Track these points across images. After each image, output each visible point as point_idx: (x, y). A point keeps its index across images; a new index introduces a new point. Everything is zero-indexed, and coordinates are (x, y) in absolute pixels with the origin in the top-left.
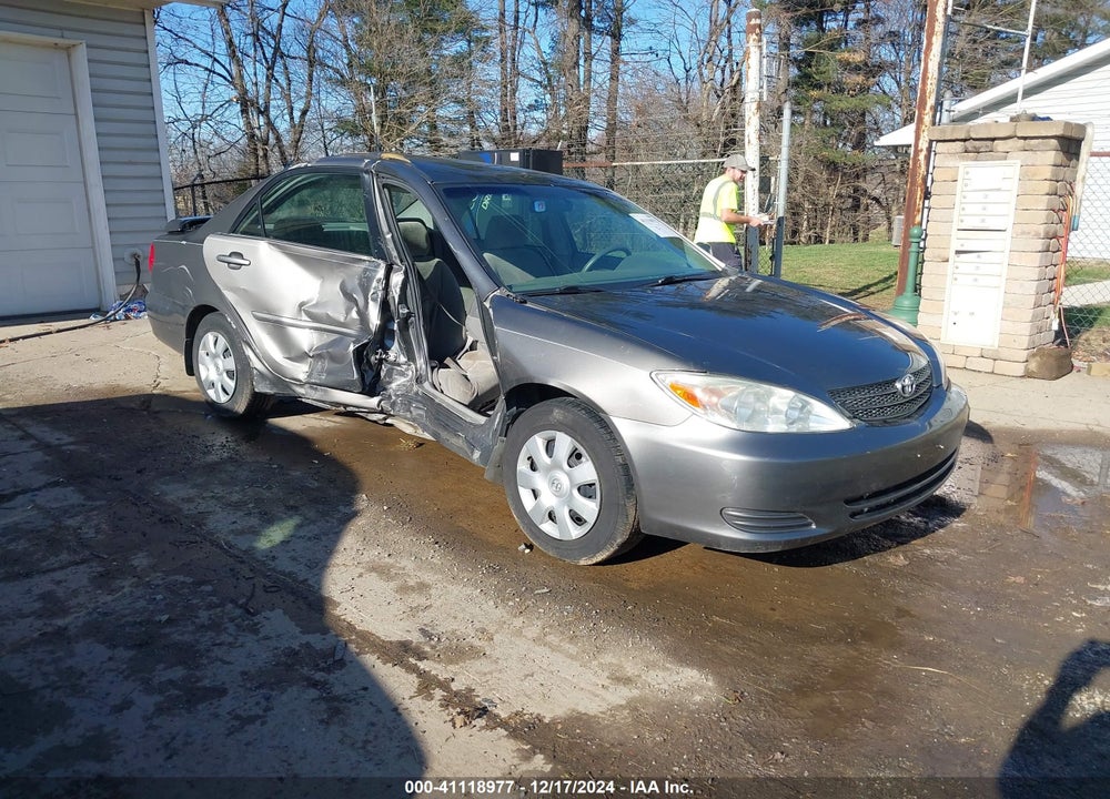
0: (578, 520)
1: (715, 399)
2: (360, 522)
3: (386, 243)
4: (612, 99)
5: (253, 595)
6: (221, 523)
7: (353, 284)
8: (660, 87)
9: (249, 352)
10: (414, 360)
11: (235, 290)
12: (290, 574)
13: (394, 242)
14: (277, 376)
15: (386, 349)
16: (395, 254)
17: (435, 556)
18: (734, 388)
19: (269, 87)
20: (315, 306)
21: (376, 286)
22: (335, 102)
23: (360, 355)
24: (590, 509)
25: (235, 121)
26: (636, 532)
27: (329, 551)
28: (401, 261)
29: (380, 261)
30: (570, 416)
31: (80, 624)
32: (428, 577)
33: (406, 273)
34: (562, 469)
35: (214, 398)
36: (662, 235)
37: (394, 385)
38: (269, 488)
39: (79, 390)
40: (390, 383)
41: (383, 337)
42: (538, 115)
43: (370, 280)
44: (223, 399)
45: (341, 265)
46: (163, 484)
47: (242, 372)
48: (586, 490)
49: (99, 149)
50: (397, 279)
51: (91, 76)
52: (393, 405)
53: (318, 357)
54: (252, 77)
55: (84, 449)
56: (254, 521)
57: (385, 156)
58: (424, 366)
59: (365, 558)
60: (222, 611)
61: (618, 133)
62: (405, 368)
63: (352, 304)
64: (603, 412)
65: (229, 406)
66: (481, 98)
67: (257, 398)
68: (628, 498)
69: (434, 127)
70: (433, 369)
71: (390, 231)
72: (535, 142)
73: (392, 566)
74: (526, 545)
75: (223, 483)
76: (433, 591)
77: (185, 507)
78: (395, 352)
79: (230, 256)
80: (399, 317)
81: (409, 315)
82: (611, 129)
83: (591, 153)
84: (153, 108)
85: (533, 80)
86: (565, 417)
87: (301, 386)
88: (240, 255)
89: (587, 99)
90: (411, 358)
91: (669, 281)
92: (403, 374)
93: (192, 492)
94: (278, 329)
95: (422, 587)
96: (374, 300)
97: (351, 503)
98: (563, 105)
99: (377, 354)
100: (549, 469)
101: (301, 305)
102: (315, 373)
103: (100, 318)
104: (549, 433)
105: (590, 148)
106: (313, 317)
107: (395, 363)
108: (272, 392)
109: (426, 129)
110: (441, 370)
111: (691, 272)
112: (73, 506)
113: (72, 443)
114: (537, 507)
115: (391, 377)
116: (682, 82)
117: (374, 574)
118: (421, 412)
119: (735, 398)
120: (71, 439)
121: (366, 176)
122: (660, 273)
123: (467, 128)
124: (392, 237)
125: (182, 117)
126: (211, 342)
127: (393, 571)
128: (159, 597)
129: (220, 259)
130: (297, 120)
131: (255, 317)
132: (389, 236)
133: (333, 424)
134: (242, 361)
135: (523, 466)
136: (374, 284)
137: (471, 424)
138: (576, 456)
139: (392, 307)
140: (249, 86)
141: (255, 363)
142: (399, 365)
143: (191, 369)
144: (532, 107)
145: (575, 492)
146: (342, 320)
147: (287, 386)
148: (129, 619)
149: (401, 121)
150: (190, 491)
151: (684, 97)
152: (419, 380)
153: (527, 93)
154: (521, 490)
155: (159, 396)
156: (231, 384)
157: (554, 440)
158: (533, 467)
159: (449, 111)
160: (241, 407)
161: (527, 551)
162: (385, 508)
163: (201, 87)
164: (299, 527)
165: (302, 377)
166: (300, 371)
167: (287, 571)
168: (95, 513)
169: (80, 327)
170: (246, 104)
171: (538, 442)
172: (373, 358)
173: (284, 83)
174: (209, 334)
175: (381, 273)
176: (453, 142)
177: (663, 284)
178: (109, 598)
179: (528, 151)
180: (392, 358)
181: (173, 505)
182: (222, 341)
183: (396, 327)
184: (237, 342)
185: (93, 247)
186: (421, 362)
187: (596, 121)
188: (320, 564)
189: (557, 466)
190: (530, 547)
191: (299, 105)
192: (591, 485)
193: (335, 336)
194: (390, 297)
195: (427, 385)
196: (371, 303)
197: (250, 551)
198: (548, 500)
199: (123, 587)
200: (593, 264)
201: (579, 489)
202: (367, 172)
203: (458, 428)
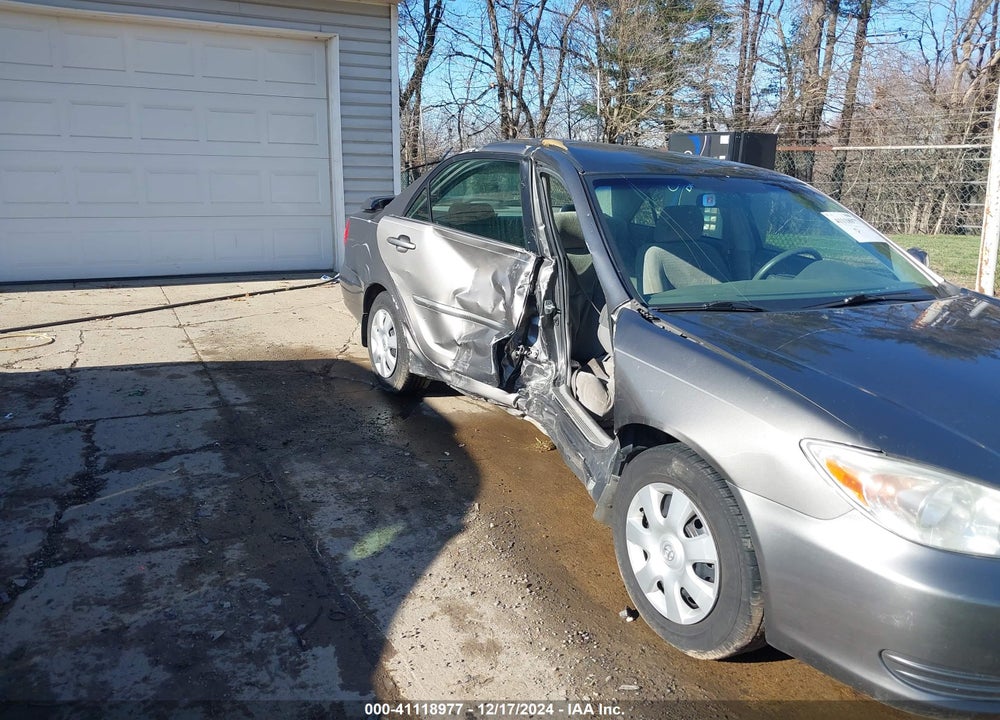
0: (689, 601)
1: (890, 490)
2: (461, 540)
3: (539, 236)
4: (852, 82)
5: (316, 620)
6: (328, 517)
7: (504, 276)
8: (906, 68)
9: (407, 334)
10: (556, 361)
11: (401, 273)
12: (362, 600)
13: (547, 235)
14: (428, 360)
15: (528, 345)
16: (546, 247)
17: (521, 603)
18: (923, 482)
19: (523, 75)
20: (469, 293)
21: (524, 280)
22: (580, 87)
23: (501, 350)
24: (706, 593)
25: (492, 104)
26: (760, 637)
27: (416, 576)
28: (552, 255)
29: (531, 254)
30: (692, 474)
31: (142, 625)
32: (504, 635)
33: (556, 268)
34: (677, 536)
35: (380, 371)
36: (861, 239)
37: (532, 383)
38: (391, 480)
39: (279, 349)
40: (529, 380)
41: (526, 332)
42: (771, 98)
43: (519, 272)
44: (386, 374)
45: (495, 255)
46: (297, 461)
47: (400, 352)
48: (703, 570)
49: (342, 129)
50: (546, 273)
51: (340, 65)
52: (529, 404)
53: (465, 346)
54: (510, 65)
55: (252, 411)
56: (358, 521)
57: (546, 142)
58: (564, 367)
59: (446, 593)
60: (276, 637)
61: (855, 115)
62: (546, 366)
63: (501, 296)
64: (731, 480)
65: (390, 381)
66: (718, 82)
67: (413, 379)
68: (755, 595)
69: (669, 109)
70: (573, 370)
71: (544, 222)
72: (765, 124)
73: (470, 610)
74: (629, 610)
75: (352, 469)
76: (502, 658)
77: (304, 491)
78: (537, 348)
79: (399, 239)
80: (543, 313)
81: (555, 311)
82: (849, 110)
83: (824, 135)
84: (391, 93)
85: (771, 64)
86: (685, 473)
87: (449, 372)
88: (407, 238)
89: (825, 82)
90: (552, 356)
91: (859, 301)
92: (542, 372)
93: (319, 475)
94: (433, 315)
95: (493, 649)
96: (520, 294)
97: (461, 513)
98: (799, 88)
99: (518, 349)
100: (662, 531)
101: (456, 292)
102: (460, 364)
103: (329, 279)
104: (668, 488)
105: (822, 130)
106: (464, 305)
107: (536, 360)
108: (424, 375)
109: (662, 111)
110: (582, 373)
111: (894, 289)
112: (210, 475)
113: (245, 404)
114: (645, 570)
115: (530, 374)
116: (933, 64)
117: (447, 618)
118: (552, 418)
119: (924, 494)
120: (247, 400)
121: (525, 163)
122: (848, 287)
123: (701, 111)
124: (545, 228)
125: (453, 101)
126: (381, 319)
127: (469, 617)
128: (227, 604)
129: (390, 240)
130: (546, 103)
131: (415, 300)
132: (542, 228)
133: (481, 410)
134: (402, 340)
135: (634, 518)
136: (522, 277)
137: (593, 445)
138: (694, 523)
139: (538, 303)
140: (507, 74)
141: (412, 345)
142: (539, 363)
143: (365, 342)
144: (765, 91)
145: (690, 569)
146: (490, 311)
147: (436, 370)
148: (187, 628)
149: (635, 103)
150: (317, 473)
151: (932, 78)
152: (556, 382)
153: (763, 77)
154: (630, 545)
155: (342, 361)
156: (393, 361)
157: (671, 495)
158: (645, 524)
159: (684, 94)
160: (399, 384)
161: (630, 619)
162: (492, 525)
163: (467, 75)
164: (400, 535)
165: (450, 364)
166: (447, 357)
167: (362, 594)
168: (224, 486)
169: (310, 286)
170: (503, 87)
171: (652, 493)
172: (513, 354)
173: (538, 71)
174: (380, 311)
175: (530, 267)
176: (684, 123)
177: (851, 304)
178: (185, 596)
179: (739, 134)
180: (533, 355)
181: (293, 489)
182: (389, 319)
183: (540, 324)
184: (400, 323)
185: (332, 216)
186: (562, 361)
187: (831, 104)
188: (397, 592)
189: (672, 530)
190: (633, 613)
191: (549, 90)
192: (710, 565)
193: (482, 327)
194: (536, 292)
195: (563, 389)
196: (517, 297)
197: (336, 561)
198: (659, 568)
199: (202, 584)
200: (772, 268)
201: (695, 566)
202: (526, 159)
203: (580, 447)
